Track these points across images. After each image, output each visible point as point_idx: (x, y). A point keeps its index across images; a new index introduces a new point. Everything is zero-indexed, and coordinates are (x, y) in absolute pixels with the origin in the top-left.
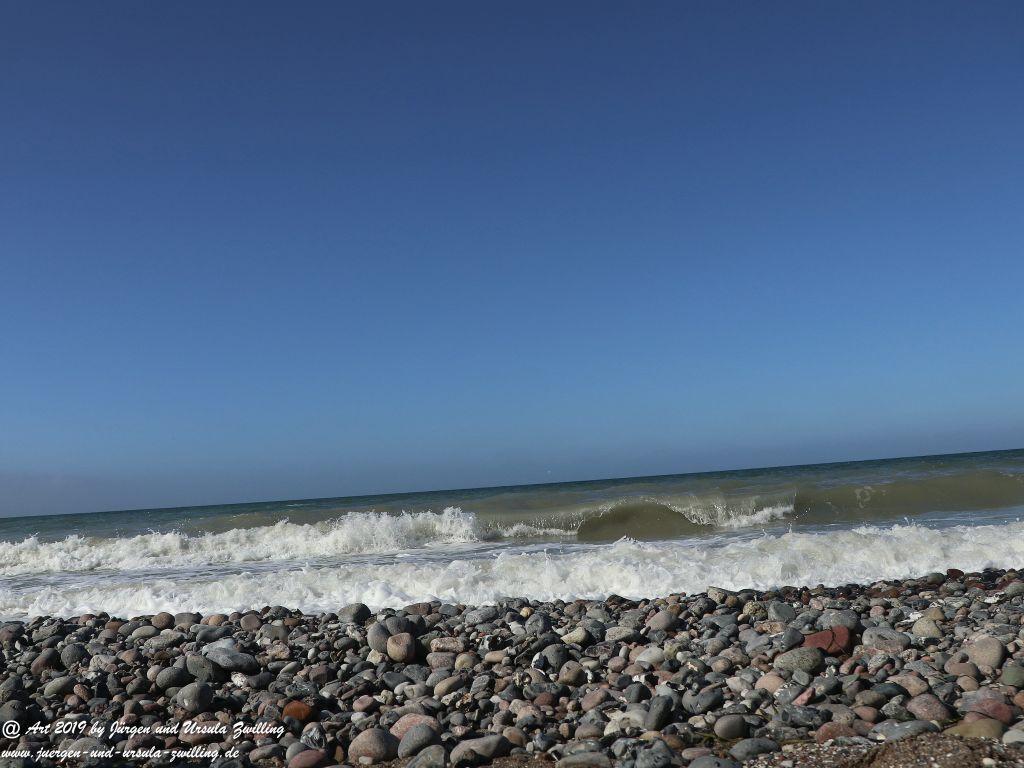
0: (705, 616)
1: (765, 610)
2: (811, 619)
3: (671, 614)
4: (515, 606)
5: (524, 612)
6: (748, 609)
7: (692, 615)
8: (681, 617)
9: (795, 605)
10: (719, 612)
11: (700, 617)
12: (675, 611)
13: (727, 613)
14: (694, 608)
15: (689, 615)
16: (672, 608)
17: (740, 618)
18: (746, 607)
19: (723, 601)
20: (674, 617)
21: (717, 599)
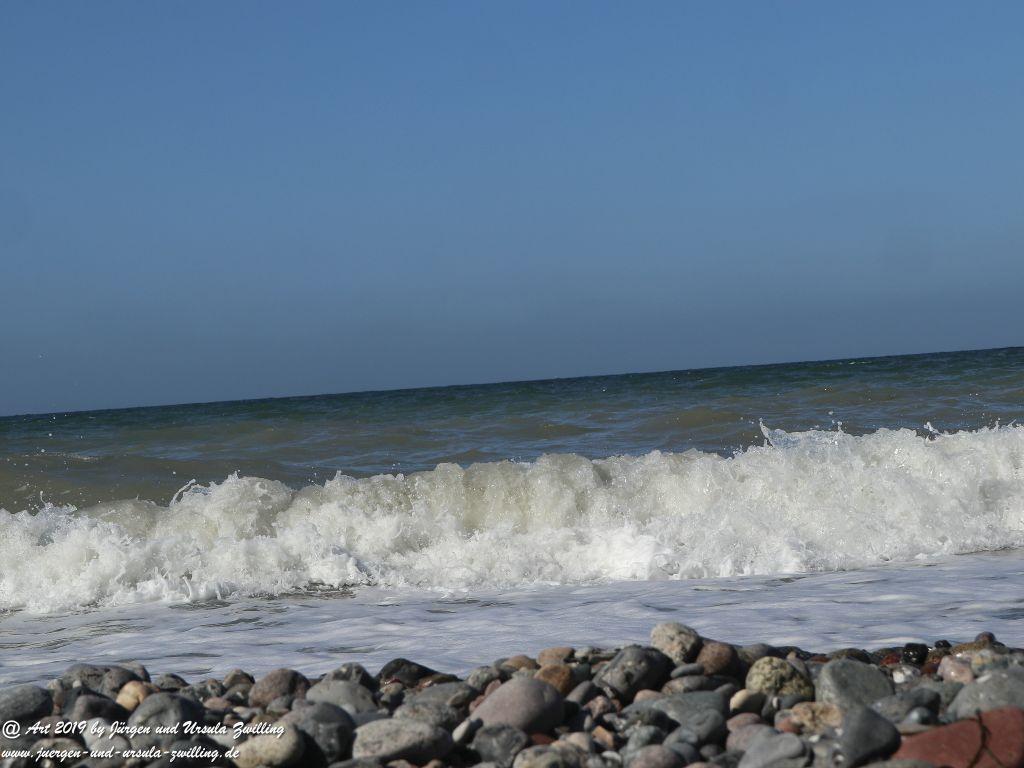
0: (640, 696)
1: (808, 681)
2: (926, 698)
3: (540, 687)
4: (107, 685)
5: (127, 696)
6: (758, 678)
7: (600, 692)
8: (574, 697)
9: (898, 678)
10: (678, 685)
11: (625, 698)
12: (556, 682)
13: (701, 688)
14: (611, 677)
15: (594, 692)
16: (549, 673)
17: (737, 700)
18: (753, 670)
19: (691, 655)
20: (548, 696)
21: (673, 652)
